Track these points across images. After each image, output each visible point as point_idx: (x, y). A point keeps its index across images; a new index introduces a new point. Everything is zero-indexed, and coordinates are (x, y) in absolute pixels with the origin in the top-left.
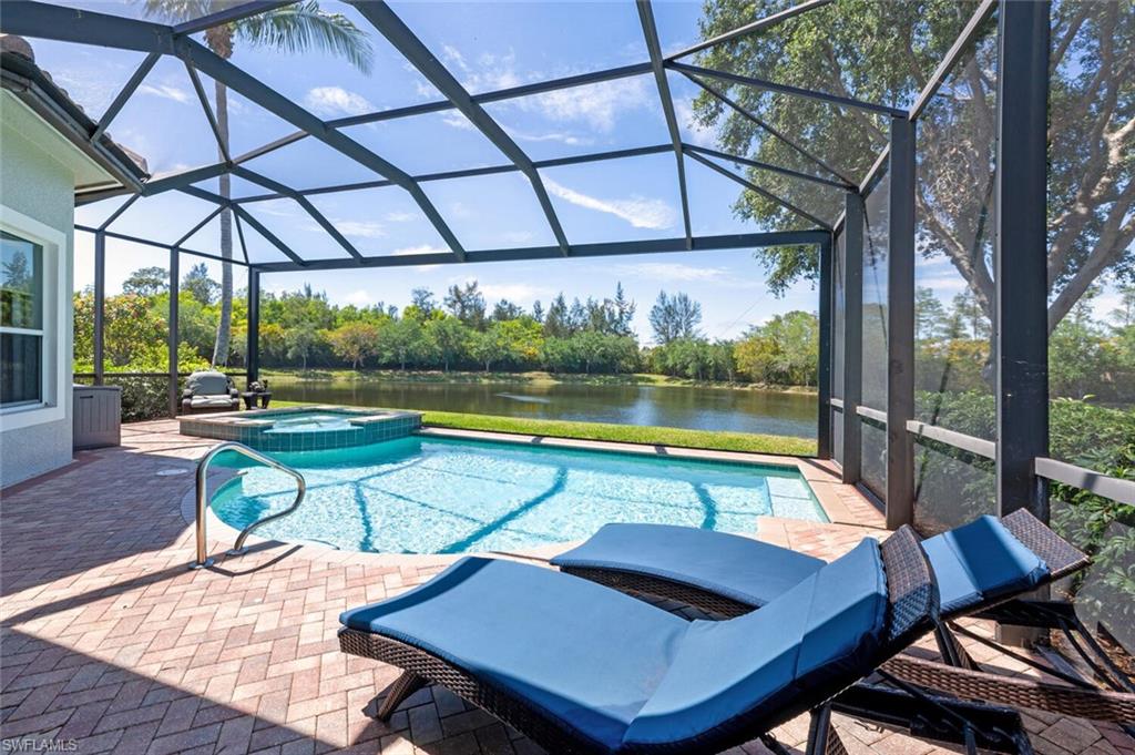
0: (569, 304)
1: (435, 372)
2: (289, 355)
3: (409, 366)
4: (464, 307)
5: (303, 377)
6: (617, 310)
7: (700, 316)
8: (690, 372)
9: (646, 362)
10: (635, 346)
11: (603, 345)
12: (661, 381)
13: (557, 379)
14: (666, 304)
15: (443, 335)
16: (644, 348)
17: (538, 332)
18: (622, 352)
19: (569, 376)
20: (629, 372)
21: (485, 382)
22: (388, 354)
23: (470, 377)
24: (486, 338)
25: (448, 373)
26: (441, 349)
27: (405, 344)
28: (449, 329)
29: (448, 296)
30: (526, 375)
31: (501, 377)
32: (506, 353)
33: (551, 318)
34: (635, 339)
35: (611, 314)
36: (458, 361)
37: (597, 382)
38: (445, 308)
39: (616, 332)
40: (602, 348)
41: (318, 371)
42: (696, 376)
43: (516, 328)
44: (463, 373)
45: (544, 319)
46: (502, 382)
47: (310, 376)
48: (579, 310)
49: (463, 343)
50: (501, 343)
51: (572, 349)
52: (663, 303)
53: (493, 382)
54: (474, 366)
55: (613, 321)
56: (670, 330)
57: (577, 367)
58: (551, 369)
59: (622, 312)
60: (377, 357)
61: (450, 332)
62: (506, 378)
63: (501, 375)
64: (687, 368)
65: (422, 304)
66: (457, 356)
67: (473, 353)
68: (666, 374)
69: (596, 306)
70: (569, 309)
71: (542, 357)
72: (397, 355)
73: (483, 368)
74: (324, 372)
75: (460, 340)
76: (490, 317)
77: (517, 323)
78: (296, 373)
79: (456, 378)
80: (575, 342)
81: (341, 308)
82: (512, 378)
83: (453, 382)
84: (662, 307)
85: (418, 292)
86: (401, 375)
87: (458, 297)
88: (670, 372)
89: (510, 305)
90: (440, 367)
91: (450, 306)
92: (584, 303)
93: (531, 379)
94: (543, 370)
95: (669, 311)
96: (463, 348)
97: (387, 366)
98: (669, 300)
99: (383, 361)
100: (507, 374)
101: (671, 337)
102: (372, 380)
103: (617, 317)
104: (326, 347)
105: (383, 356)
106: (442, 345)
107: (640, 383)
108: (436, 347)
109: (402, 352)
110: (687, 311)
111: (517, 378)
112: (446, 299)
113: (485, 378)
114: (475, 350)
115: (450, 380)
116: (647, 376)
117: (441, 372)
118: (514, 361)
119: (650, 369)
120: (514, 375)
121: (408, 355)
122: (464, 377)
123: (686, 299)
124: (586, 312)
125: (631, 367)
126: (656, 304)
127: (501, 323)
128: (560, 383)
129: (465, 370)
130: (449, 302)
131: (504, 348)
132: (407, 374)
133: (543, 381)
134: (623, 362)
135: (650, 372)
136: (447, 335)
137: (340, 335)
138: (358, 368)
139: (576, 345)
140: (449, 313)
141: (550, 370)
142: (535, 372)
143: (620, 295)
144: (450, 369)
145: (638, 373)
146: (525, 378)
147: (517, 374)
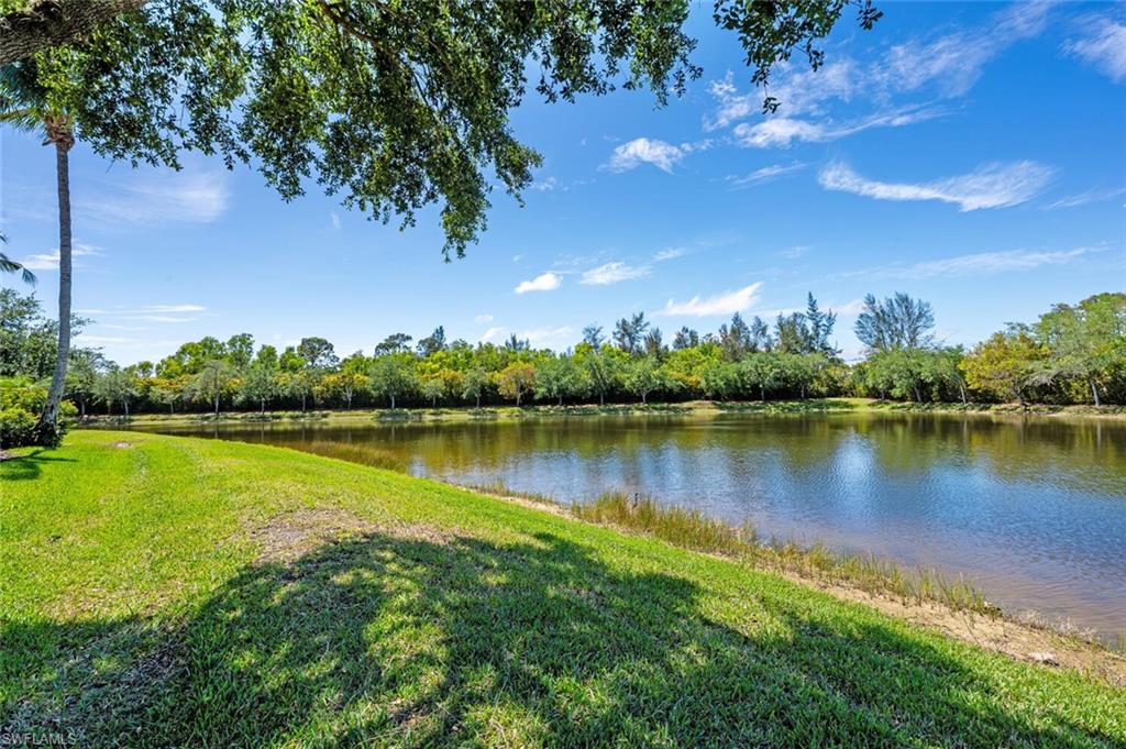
0: (748, 322)
1: (589, 406)
2: (464, 396)
4: (631, 340)
5: (474, 414)
6: (810, 325)
7: (930, 319)
9: (845, 383)
11: (779, 367)
12: (863, 408)
13: (721, 408)
14: (877, 310)
19: (737, 404)
20: (820, 395)
21: (637, 413)
22: (544, 390)
23: (623, 409)
25: (602, 406)
26: (593, 382)
29: (617, 330)
30: (686, 405)
31: (656, 409)
32: (660, 382)
35: (804, 329)
36: (614, 394)
37: (772, 410)
38: (613, 342)
41: (489, 409)
44: (617, 406)
46: (656, 413)
47: (479, 414)
48: (760, 328)
49: (617, 375)
50: (656, 373)
51: (740, 373)
52: (872, 309)
53: (646, 413)
54: (629, 398)
55: (807, 337)
57: (746, 393)
58: (717, 397)
59: (817, 326)
60: (533, 393)
61: (603, 365)
62: (662, 409)
63: (658, 406)
65: (593, 340)
66: (612, 389)
67: (627, 385)
68: (872, 397)
69: (787, 323)
70: (749, 328)
71: (703, 384)
72: (550, 390)
73: (639, 400)
74: (492, 409)
75: (613, 372)
78: (470, 410)
79: (608, 411)
82: (669, 409)
83: (604, 414)
84: (872, 314)
85: (589, 330)
86: (559, 410)
87: (625, 330)
88: (873, 393)
90: (594, 399)
91: (618, 340)
93: (690, 409)
94: (707, 399)
95: (881, 317)
96: (616, 381)
97: (542, 402)
98: (881, 302)
99: (537, 397)
100: (665, 405)
102: (529, 415)
104: (495, 387)
105: (538, 393)
106: (594, 379)
107: (831, 410)
108: (589, 380)
109: (555, 388)
110: (909, 315)
111: (675, 409)
112: (614, 334)
113: (640, 409)
114: (629, 382)
115: (599, 413)
116: (844, 400)
117: (596, 406)
118: (670, 390)
119: (850, 392)
120: (673, 405)
122: (616, 410)
123: (907, 299)
124: (771, 330)
125: (824, 390)
126: (863, 312)
128: (725, 412)
129: (621, 403)
130: (619, 336)
131: (659, 378)
132: (564, 408)
133: (704, 411)
135: (849, 395)
137: (504, 376)
138: (520, 405)
141: (714, 399)
142: (696, 402)
143: (813, 305)
144: (606, 402)
145: (833, 396)
146: (683, 408)
147: (677, 404)
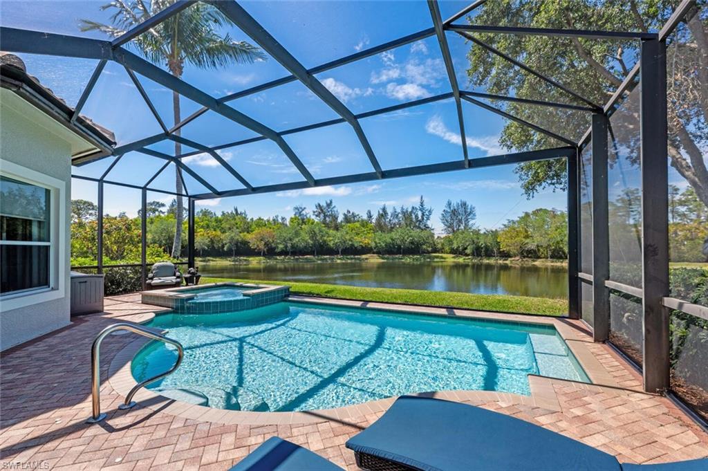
0: (389, 211)
1: (308, 256)
2: (225, 249)
3: (294, 253)
4: (325, 216)
5: (233, 261)
6: (420, 214)
7: (474, 215)
8: (468, 251)
9: (439, 246)
10: (432, 235)
11: (411, 236)
12: (450, 259)
13: (383, 259)
14: (452, 209)
15: (313, 234)
16: (438, 237)
17: (371, 229)
18: (424, 240)
19: (391, 257)
20: (429, 252)
21: (339, 261)
22: (281, 246)
23: (330, 259)
24: (339, 234)
25: (316, 257)
26: (312, 242)
27: (291, 240)
28: (317, 230)
29: (315, 210)
30: (364, 256)
31: (347, 258)
32: (350, 243)
33: (378, 220)
34: (432, 231)
35: (417, 216)
36: (322, 249)
37: (408, 260)
38: (313, 217)
39: (420, 228)
40: (411, 238)
41: (242, 258)
42: (473, 254)
43: (357, 227)
44: (325, 257)
45: (374, 221)
46: (349, 261)
47: (237, 261)
48: (395, 215)
49: (325, 238)
50: (348, 237)
51: (392, 239)
52: (450, 208)
53: (344, 261)
54: (332, 252)
55: (417, 220)
56: (455, 225)
57: (395, 250)
58: (380, 252)
59: (423, 215)
60: (275, 248)
61: (317, 232)
62: (352, 259)
63: (349, 257)
64: (466, 249)
65: (300, 215)
66: (321, 246)
67: (331, 244)
68: (453, 253)
69: (407, 211)
70: (390, 214)
71: (373, 245)
72: (286, 247)
73: (337, 253)
74: (245, 258)
75: (322, 236)
76: (341, 222)
77: (358, 225)
78: (229, 259)
79: (321, 260)
80: (394, 235)
81: (254, 219)
82: (355, 259)
83: (319, 262)
84: (449, 210)
85: (296, 208)
86: (289, 259)
87: (322, 210)
88: (455, 252)
89: (353, 214)
90: (312, 253)
91: (317, 216)
92: (399, 210)
93: (367, 259)
94: (374, 253)
95: (454, 213)
96: (325, 241)
97: (280, 254)
98: (454, 206)
99: (278, 250)
100: (352, 256)
101: (455, 229)
102: (271, 262)
103: (420, 218)
104: (245, 243)
105: (278, 248)
106: (312, 240)
107: (436, 260)
108: (309, 241)
109: (289, 245)
110: (465, 212)
111: (359, 259)
112: (314, 212)
113: (340, 259)
114: (332, 242)
115: (317, 260)
116: (440, 255)
117: (312, 256)
118: (356, 248)
119: (442, 251)
120: (356, 257)
121: (293, 246)
122: (326, 259)
123: (465, 204)
124: (400, 215)
125: (430, 249)
126: (445, 209)
127: (349, 224)
128: (385, 261)
129: (327, 255)
130: (316, 213)
131: (350, 240)
132: (292, 258)
133: (374, 260)
134: (424, 247)
135: (442, 252)
136: (315, 234)
137: (254, 236)
138: (264, 255)
139: (394, 237)
140: (317, 220)
141: (378, 253)
142: (369, 255)
143: (422, 204)
144: (318, 254)
145: (435, 253)
146: (363, 259)
147: (359, 256)
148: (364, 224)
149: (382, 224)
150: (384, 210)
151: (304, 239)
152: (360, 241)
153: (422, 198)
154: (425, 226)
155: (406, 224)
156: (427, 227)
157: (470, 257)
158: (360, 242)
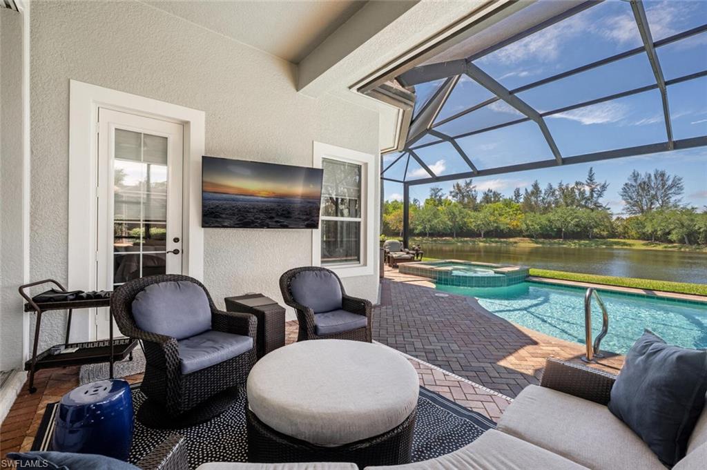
0: (543, 187)
1: (447, 238)
3: (432, 235)
4: (463, 197)
6: (587, 189)
7: (681, 189)
8: (673, 237)
9: (620, 230)
10: (608, 216)
11: (577, 217)
12: (639, 245)
13: (537, 243)
14: (639, 182)
15: (452, 216)
16: (618, 218)
17: (517, 210)
18: (596, 222)
19: (547, 241)
20: (602, 237)
21: (481, 244)
22: (420, 228)
23: (471, 241)
24: (481, 215)
25: (456, 239)
26: (451, 224)
27: (429, 221)
28: (456, 211)
29: (452, 190)
30: (511, 240)
31: (493, 242)
32: (495, 225)
33: (527, 199)
34: (609, 212)
35: (582, 193)
36: (462, 232)
37: (572, 245)
38: (450, 198)
39: (587, 207)
40: (577, 220)
42: (682, 241)
43: (500, 208)
44: (466, 239)
45: (522, 200)
46: (494, 245)
48: (551, 191)
49: (465, 220)
50: (492, 218)
51: (549, 221)
52: (636, 180)
53: (487, 245)
54: (473, 234)
55: (583, 198)
56: (644, 202)
57: (553, 234)
59: (592, 191)
60: (413, 230)
61: (457, 213)
62: (497, 242)
63: (493, 240)
64: (669, 233)
65: (436, 196)
66: (461, 228)
67: (472, 226)
68: (644, 239)
69: (567, 188)
70: (543, 192)
71: (524, 227)
72: (425, 228)
73: (479, 235)
75: (463, 217)
76: (481, 202)
77: (500, 204)
79: (461, 242)
80: (551, 216)
81: (390, 202)
82: (501, 242)
83: (459, 244)
84: (634, 184)
85: (433, 190)
86: (427, 240)
87: (459, 190)
88: (645, 237)
89: (494, 193)
90: (451, 235)
91: (454, 196)
92: (556, 186)
93: (516, 243)
94: (524, 237)
95: (645, 186)
96: (465, 223)
97: (418, 235)
98: (643, 176)
99: (417, 231)
100: (497, 239)
101: (645, 208)
103: (588, 194)
105: (417, 229)
106: (452, 221)
107: (615, 247)
108: (448, 222)
109: (428, 226)
110: (663, 186)
111: (504, 242)
112: (451, 192)
113: (482, 242)
114: (474, 224)
115: (457, 243)
116: (623, 241)
117: (451, 238)
118: (502, 231)
119: (625, 235)
120: (502, 240)
121: (431, 229)
122: (466, 241)
123: (663, 175)
124: (557, 193)
125: (605, 233)
126: (627, 182)
127: (490, 204)
128: (540, 245)
129: (467, 237)
130: (453, 194)
131: (494, 222)
132: (430, 239)
133: (526, 244)
134: (595, 230)
135: (625, 238)
136: (454, 214)
137: (393, 217)
139: (552, 218)
140: (454, 201)
141: (530, 236)
142: (519, 238)
143: (591, 178)
144: (457, 236)
145: (612, 238)
146: (511, 243)
147: (505, 240)
148: (508, 203)
149: (531, 203)
150: (536, 186)
151: (443, 221)
152: (505, 222)
153: (591, 170)
154: (595, 204)
155: (566, 203)
156: (598, 206)
157: (675, 245)
158: (507, 224)
